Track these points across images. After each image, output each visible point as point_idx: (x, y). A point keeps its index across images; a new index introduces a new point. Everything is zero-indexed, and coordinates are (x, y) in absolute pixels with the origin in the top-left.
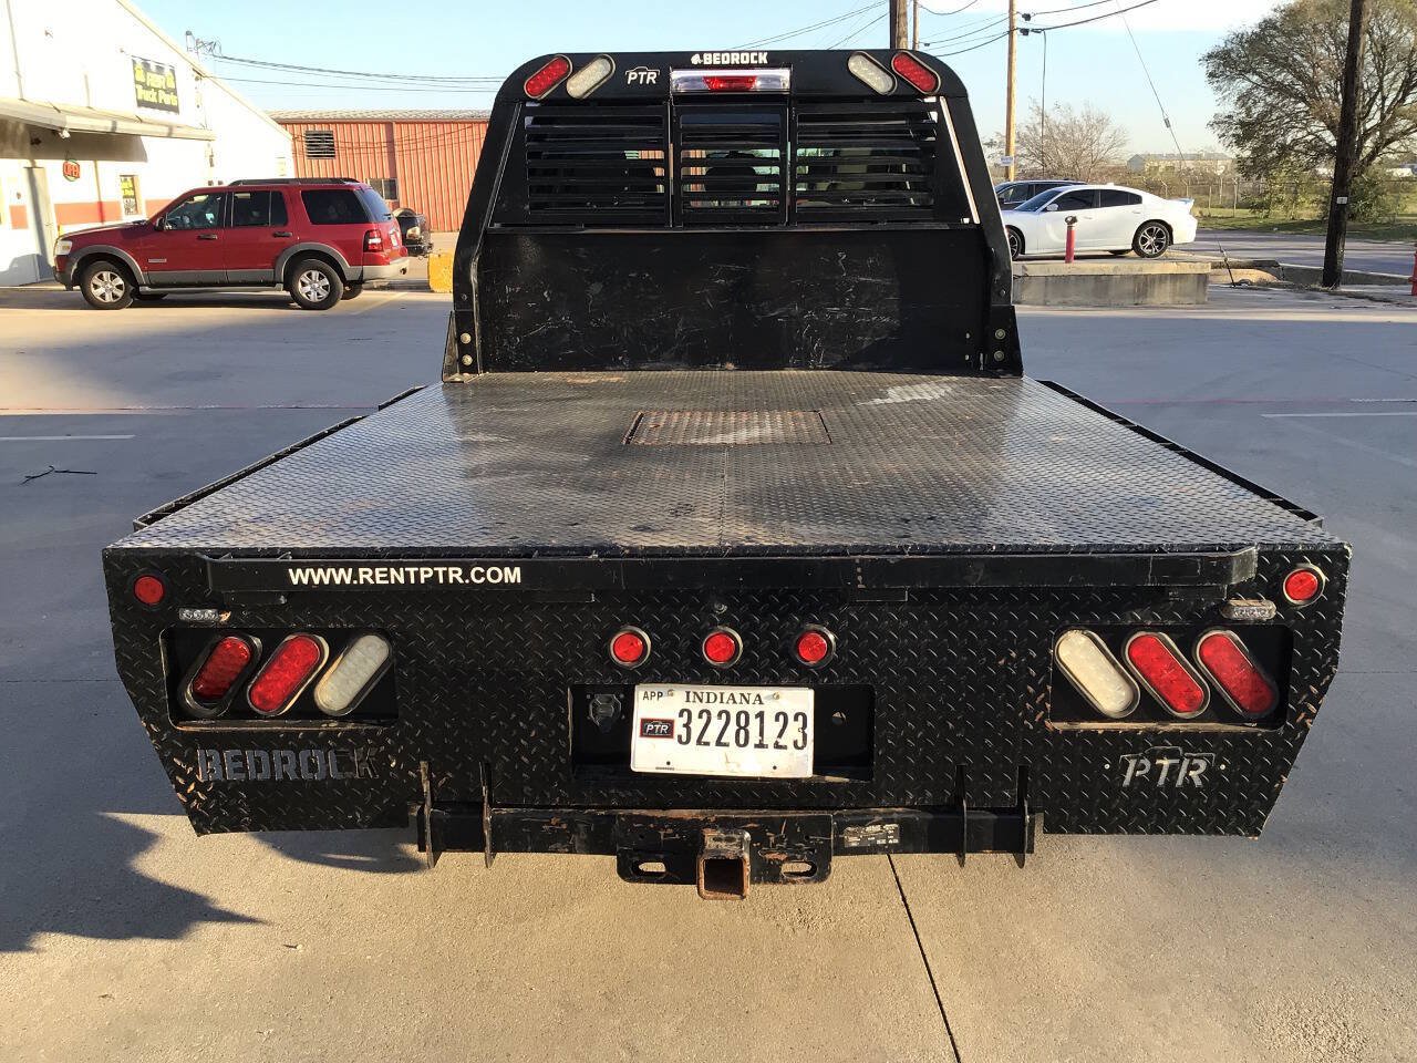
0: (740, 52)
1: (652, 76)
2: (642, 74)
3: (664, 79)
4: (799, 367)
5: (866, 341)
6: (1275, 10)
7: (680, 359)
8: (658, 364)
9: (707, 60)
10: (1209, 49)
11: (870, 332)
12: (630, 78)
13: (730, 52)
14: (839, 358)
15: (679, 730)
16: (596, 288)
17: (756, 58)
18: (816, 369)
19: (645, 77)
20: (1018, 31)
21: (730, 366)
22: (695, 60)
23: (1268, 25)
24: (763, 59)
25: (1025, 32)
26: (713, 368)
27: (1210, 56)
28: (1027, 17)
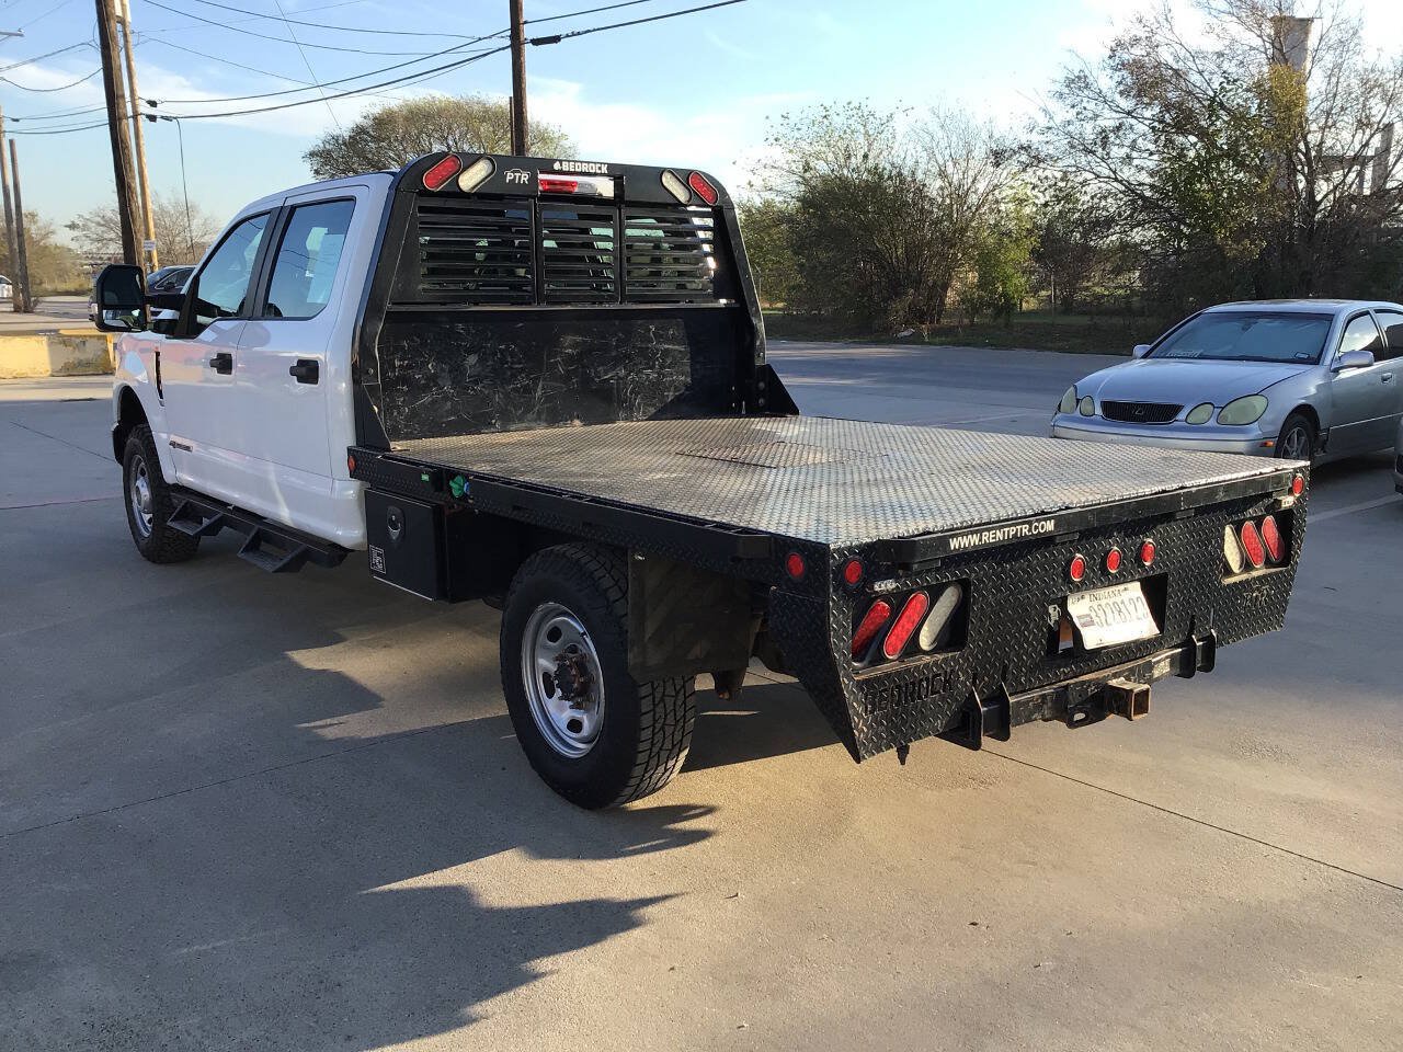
0: (589, 163)
1: (525, 177)
2: (518, 175)
3: (533, 179)
4: (626, 419)
5: (671, 395)
6: (365, 117)
7: (540, 419)
8: (524, 425)
9: (565, 167)
10: (310, 148)
11: (672, 389)
12: (508, 178)
13: (581, 162)
14: (652, 410)
15: (1096, 620)
16: (472, 359)
17: (600, 168)
18: (638, 421)
19: (520, 177)
20: (144, 117)
21: (577, 422)
22: (557, 166)
23: (360, 131)
24: (604, 169)
25: (152, 118)
26: (565, 426)
27: (312, 154)
28: (153, 104)
